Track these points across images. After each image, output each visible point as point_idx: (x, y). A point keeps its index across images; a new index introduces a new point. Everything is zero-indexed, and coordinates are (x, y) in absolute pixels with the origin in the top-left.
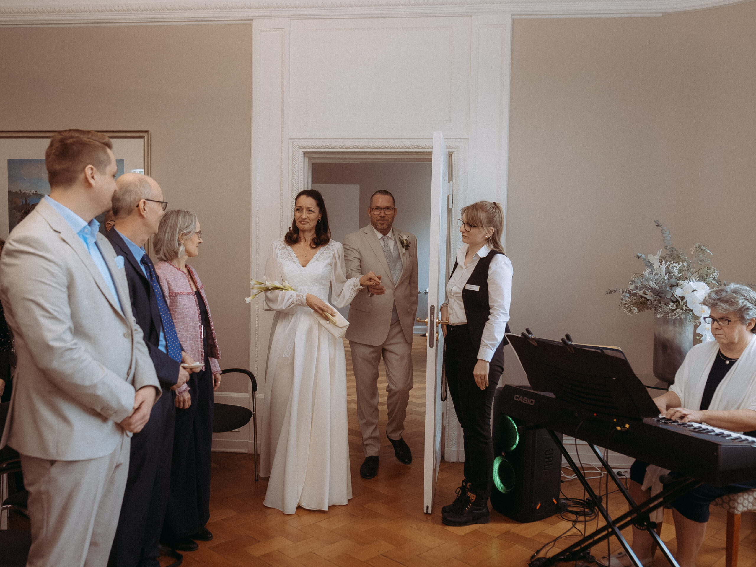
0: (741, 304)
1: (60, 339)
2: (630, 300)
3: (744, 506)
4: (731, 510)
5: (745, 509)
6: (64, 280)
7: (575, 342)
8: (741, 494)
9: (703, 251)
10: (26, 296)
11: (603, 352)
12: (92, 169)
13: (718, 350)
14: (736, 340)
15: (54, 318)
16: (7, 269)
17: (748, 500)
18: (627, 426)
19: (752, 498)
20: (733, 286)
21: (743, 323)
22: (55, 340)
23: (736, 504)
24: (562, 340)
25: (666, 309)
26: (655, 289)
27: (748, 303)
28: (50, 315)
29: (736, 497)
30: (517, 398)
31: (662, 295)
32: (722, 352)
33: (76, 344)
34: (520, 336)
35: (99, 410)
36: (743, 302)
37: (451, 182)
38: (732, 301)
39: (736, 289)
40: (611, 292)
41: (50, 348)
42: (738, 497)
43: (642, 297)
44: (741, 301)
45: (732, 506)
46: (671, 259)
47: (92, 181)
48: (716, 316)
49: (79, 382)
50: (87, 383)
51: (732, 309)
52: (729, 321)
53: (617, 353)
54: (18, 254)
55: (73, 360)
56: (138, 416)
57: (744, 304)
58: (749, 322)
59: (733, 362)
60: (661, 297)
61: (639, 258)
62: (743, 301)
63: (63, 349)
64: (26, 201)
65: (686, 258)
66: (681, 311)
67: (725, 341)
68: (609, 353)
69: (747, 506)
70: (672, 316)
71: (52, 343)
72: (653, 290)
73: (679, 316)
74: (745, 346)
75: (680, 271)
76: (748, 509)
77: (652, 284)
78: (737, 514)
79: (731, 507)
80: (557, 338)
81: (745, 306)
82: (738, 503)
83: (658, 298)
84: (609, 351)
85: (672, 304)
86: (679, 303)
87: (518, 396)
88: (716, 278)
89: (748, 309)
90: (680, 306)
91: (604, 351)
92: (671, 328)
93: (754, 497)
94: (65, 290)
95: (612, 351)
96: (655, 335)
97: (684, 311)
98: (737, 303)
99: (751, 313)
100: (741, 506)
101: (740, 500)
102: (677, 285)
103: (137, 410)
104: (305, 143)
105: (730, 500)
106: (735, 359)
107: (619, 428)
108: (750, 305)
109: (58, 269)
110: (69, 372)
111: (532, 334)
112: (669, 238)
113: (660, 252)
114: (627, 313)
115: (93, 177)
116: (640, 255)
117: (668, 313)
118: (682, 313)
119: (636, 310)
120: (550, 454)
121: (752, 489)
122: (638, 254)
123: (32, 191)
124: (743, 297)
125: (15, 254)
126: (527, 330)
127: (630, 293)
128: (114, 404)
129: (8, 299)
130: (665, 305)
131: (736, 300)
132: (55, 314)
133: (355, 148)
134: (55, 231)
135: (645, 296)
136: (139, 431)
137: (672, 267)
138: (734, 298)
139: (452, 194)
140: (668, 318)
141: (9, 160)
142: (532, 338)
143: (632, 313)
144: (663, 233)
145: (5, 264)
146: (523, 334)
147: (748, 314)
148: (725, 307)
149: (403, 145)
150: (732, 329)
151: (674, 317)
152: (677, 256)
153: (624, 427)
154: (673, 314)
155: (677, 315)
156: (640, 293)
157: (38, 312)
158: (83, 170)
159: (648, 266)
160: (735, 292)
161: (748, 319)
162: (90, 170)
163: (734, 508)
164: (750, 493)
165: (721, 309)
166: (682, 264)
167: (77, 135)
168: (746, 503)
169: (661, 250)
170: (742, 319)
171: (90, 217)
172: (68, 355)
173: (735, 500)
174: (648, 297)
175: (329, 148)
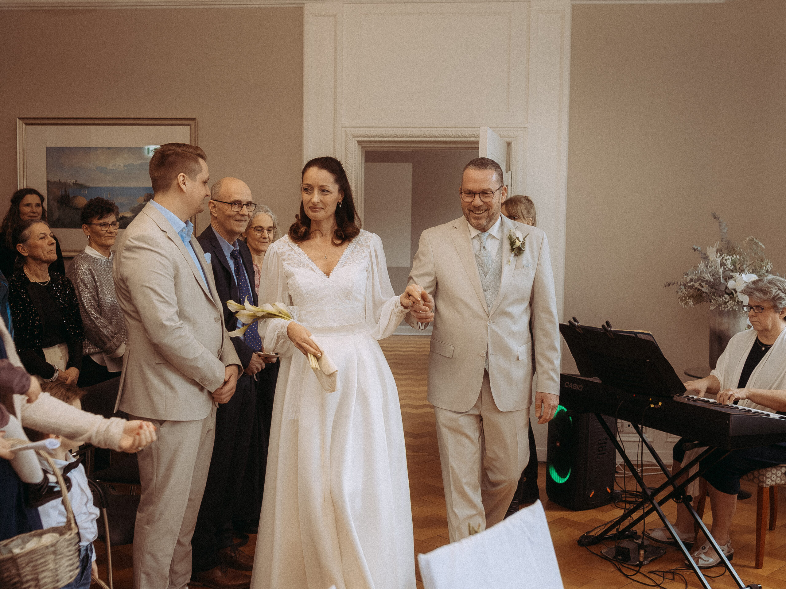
0: (774, 293)
1: (171, 320)
2: (687, 293)
3: (772, 480)
4: (761, 484)
5: (773, 483)
6: (172, 272)
7: (615, 328)
8: (769, 469)
9: (756, 244)
10: (144, 284)
11: (636, 336)
12: (184, 177)
13: (756, 337)
14: (770, 327)
15: (166, 302)
16: (127, 262)
17: (776, 474)
18: (660, 404)
19: (780, 473)
20: (770, 277)
21: (776, 312)
22: (166, 320)
23: (765, 478)
24: (603, 326)
25: (719, 301)
26: (710, 282)
27: (781, 293)
28: (164, 301)
29: (764, 471)
30: (567, 385)
31: (717, 287)
32: (760, 339)
33: (182, 324)
34: (568, 324)
35: (197, 380)
36: (776, 292)
37: (510, 172)
38: (766, 290)
39: (772, 280)
40: (669, 285)
41: (163, 326)
42: (767, 471)
43: (699, 290)
44: (774, 291)
45: (761, 480)
46: (726, 251)
47: (183, 187)
48: (753, 304)
49: (185, 355)
50: (191, 357)
51: (765, 298)
52: (763, 309)
53: (647, 336)
54: (137, 250)
55: (180, 337)
56: (227, 388)
57: (777, 293)
58: (782, 310)
59: (768, 347)
60: (716, 289)
61: (695, 250)
62: (776, 290)
63: (174, 328)
64: (65, 191)
65: (742, 250)
66: (734, 303)
67: (760, 328)
68: (642, 336)
69: (776, 480)
70: (724, 308)
71: (165, 322)
72: (708, 282)
73: (732, 307)
74: (778, 333)
75: (734, 263)
76: (776, 482)
77: (708, 277)
78: (766, 488)
79: (760, 482)
80: (599, 325)
81: (778, 295)
82: (767, 478)
83: (713, 290)
84: (642, 335)
85: (726, 296)
86: (733, 295)
87: (568, 383)
88: (769, 270)
89: (781, 298)
90: (733, 299)
91: (638, 335)
92: (725, 320)
93: (782, 472)
94: (173, 280)
95: (645, 335)
96: (710, 327)
97: (736, 303)
98: (770, 292)
99: (783, 302)
100: (769, 480)
101: (769, 475)
102: (732, 277)
103: (226, 383)
104: (360, 132)
105: (760, 475)
106: (769, 345)
107: (652, 406)
108: (782, 295)
109: (167, 261)
110: (177, 347)
111: (578, 322)
112: (725, 231)
113: (717, 245)
114: (683, 305)
115: (184, 184)
116: (696, 247)
117: (720, 305)
118: (734, 305)
119: (691, 303)
120: (603, 443)
121: (781, 465)
122: (694, 246)
123: (72, 181)
124: (776, 287)
125: (134, 249)
126: (574, 319)
127: (685, 285)
128: (210, 375)
129: (127, 287)
130: (720, 296)
131: (770, 290)
132: (167, 299)
133: (411, 137)
134: (163, 231)
135: (700, 288)
136: (227, 402)
137: (726, 260)
138: (768, 287)
139: (510, 184)
140: (721, 310)
141: (48, 149)
142: (578, 326)
143: (688, 306)
144: (720, 226)
145: (125, 257)
146: (570, 322)
147: (781, 303)
148: (759, 296)
149: (460, 135)
150: (766, 317)
151: (726, 309)
152: (732, 248)
153: (658, 404)
154: (726, 306)
155: (729, 307)
156: (697, 285)
157: (154, 297)
158: (176, 177)
159: (704, 258)
160: (770, 282)
161: (781, 308)
162: (182, 177)
163: (763, 482)
164: (778, 468)
165: (755, 297)
166: (735, 257)
167: (174, 148)
168: (774, 477)
169: (718, 242)
170: (775, 308)
171: (186, 218)
172: (177, 333)
173: (764, 475)
174: (704, 290)
175: (384, 137)
